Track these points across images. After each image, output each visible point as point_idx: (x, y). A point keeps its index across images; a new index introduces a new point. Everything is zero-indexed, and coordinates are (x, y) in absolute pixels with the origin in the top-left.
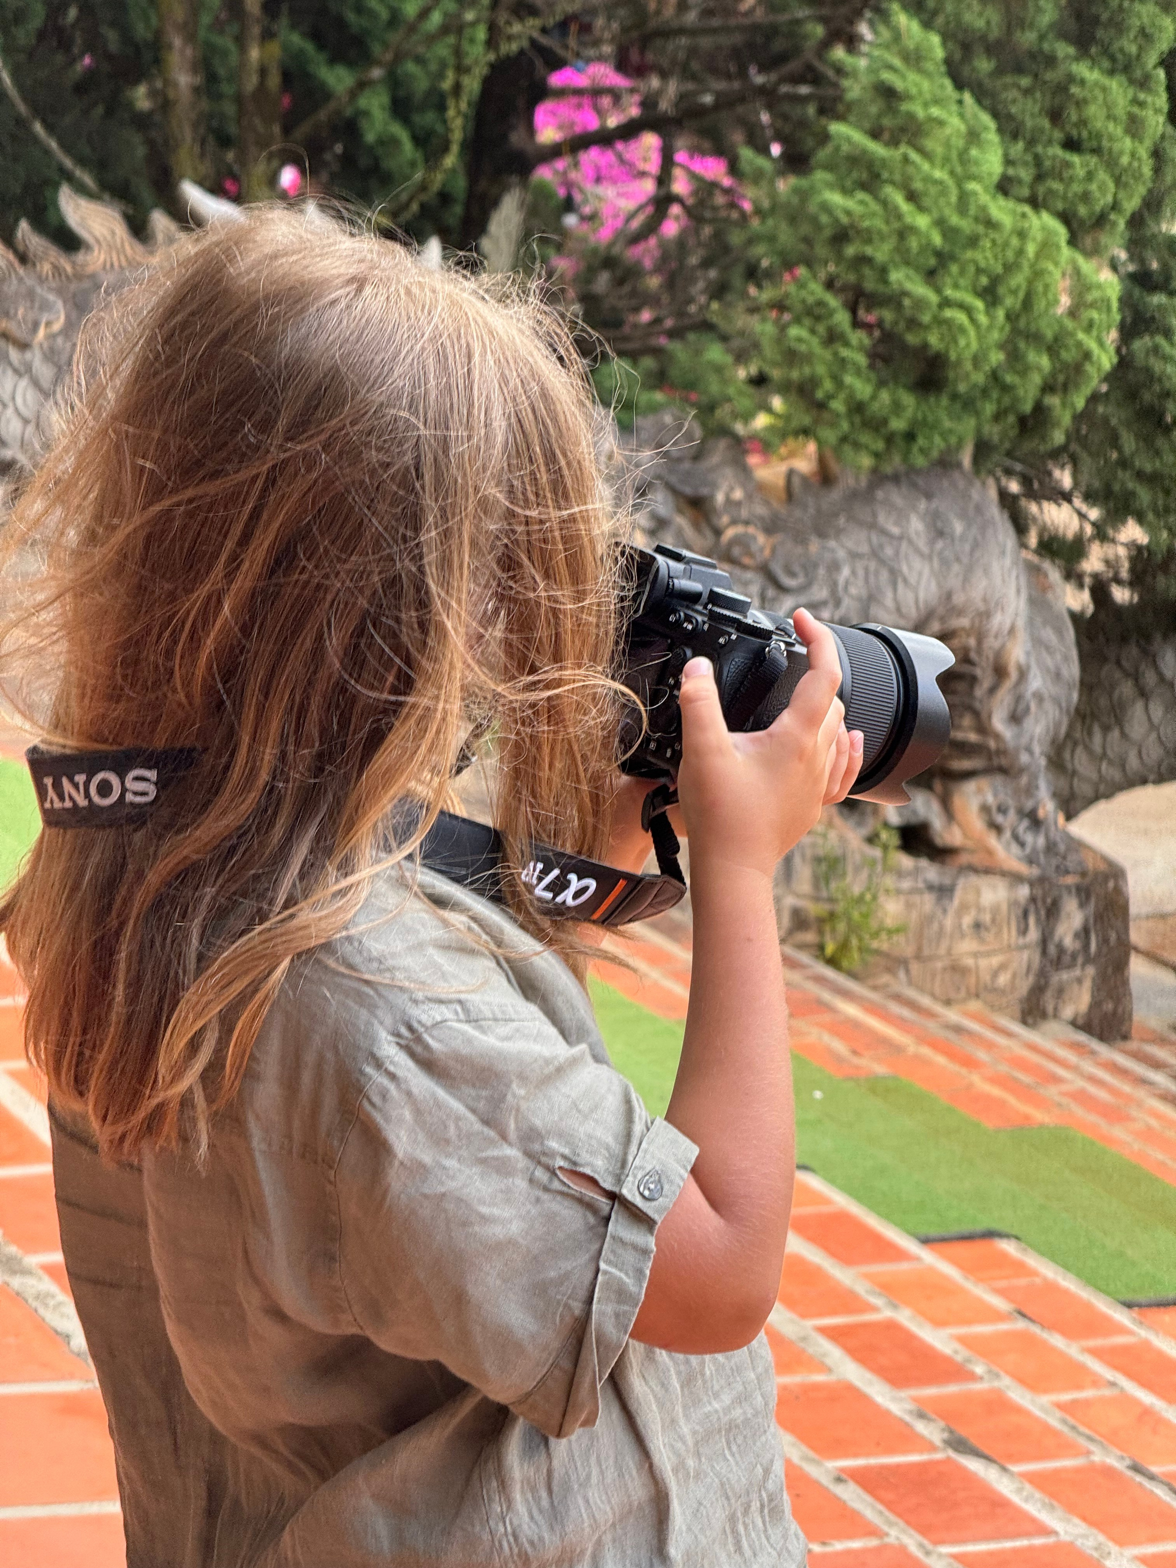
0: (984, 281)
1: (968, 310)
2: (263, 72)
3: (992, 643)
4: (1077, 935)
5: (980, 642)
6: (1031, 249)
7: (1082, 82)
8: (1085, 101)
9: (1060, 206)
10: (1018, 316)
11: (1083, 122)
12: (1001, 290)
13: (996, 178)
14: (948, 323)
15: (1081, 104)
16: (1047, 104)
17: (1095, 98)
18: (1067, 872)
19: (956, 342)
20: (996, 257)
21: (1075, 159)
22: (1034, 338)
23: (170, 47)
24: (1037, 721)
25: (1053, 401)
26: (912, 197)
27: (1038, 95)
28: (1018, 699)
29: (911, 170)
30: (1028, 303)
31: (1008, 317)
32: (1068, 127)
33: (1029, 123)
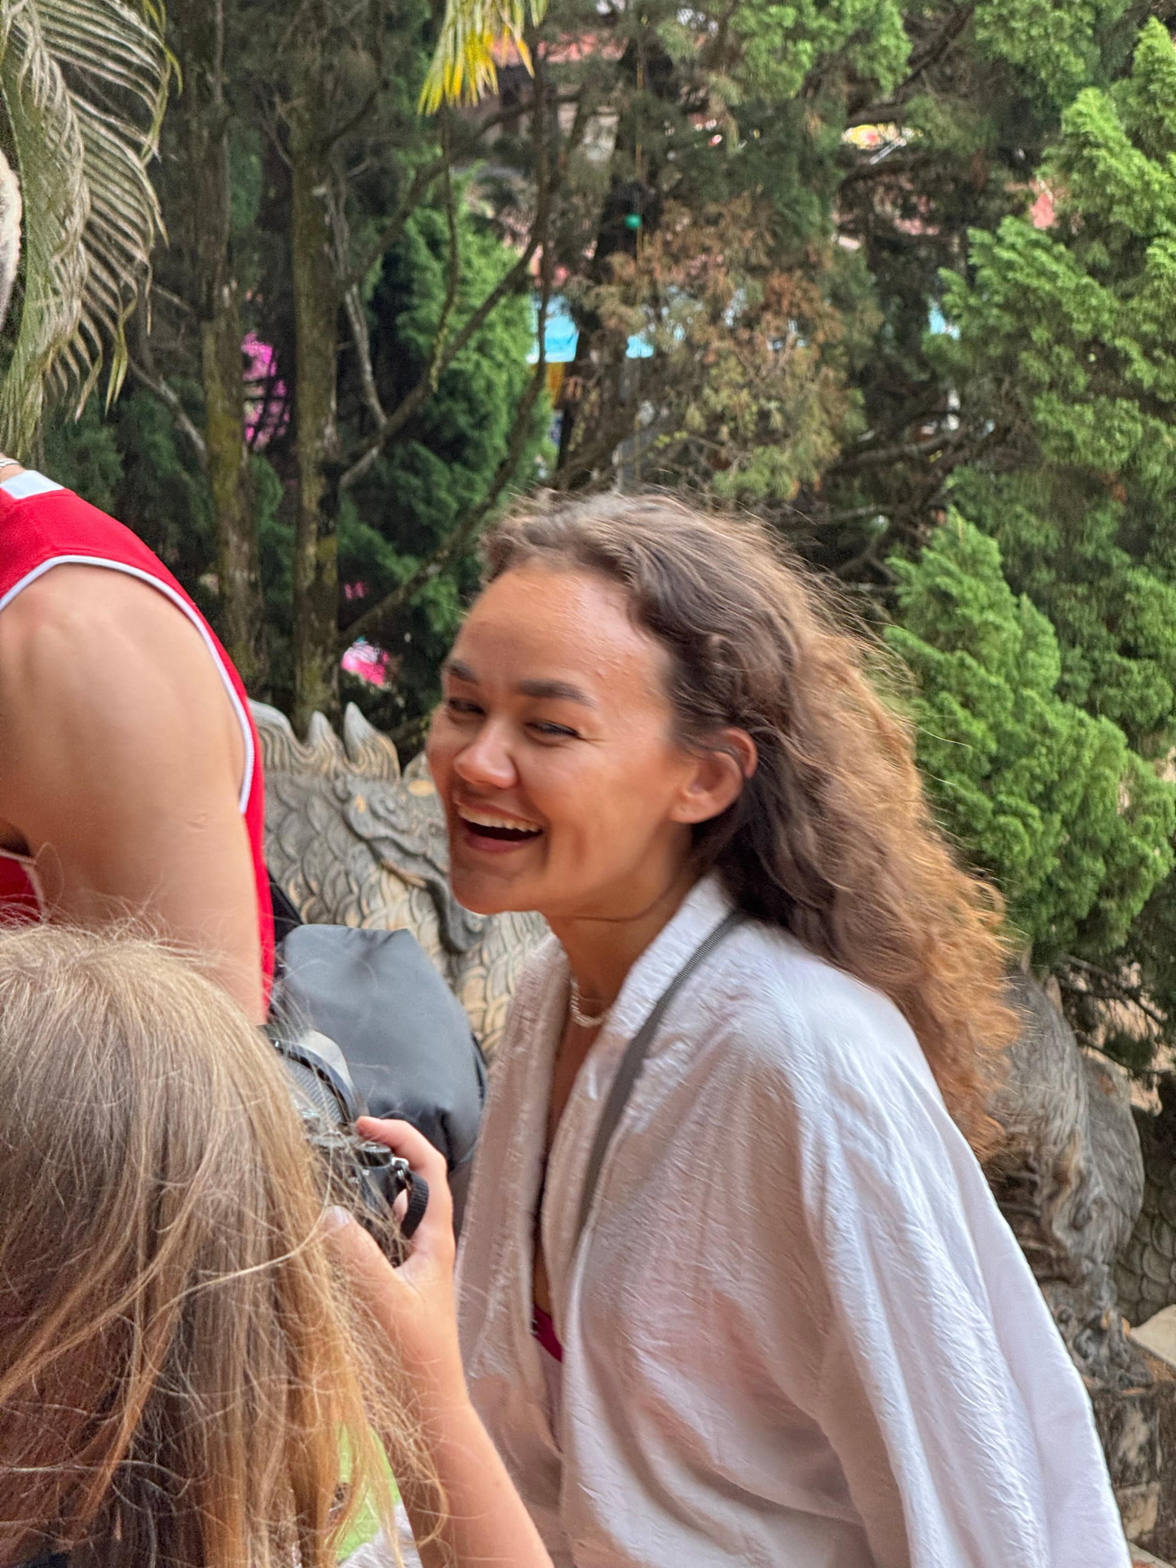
0: (1039, 787)
1: (1023, 817)
2: (319, 568)
3: (1050, 1150)
4: (1141, 1449)
5: (1038, 1148)
6: (1087, 756)
7: (1138, 589)
8: (1142, 609)
9: (1117, 712)
10: (1074, 823)
11: (1139, 630)
12: (1056, 797)
13: (1052, 683)
14: (1001, 829)
15: (1136, 611)
16: (1103, 612)
17: (1150, 606)
18: (1131, 1384)
19: (1010, 849)
20: (1051, 764)
21: (1133, 665)
22: (1090, 843)
23: (227, 543)
24: (1099, 1229)
25: (1109, 904)
26: (967, 703)
27: (1094, 602)
28: (1079, 1206)
29: (967, 674)
30: (1084, 809)
31: (1064, 822)
32: (1124, 633)
33: (1087, 630)
